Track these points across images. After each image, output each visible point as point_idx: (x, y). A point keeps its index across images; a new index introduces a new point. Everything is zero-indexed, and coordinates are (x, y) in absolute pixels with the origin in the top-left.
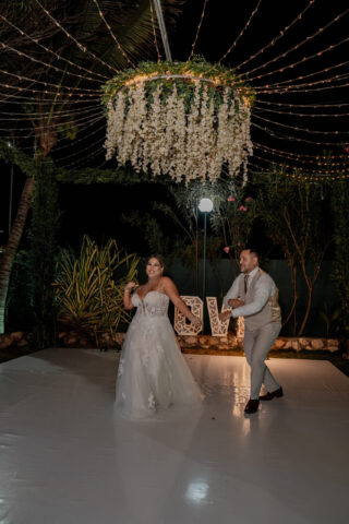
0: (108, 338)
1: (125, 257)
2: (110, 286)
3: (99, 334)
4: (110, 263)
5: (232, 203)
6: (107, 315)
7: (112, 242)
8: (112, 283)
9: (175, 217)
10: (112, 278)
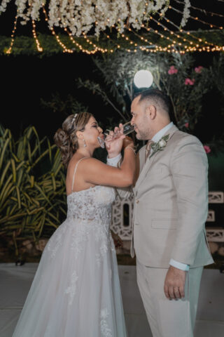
0: (30, 246)
1: (47, 147)
2: (29, 183)
3: (19, 243)
4: (30, 155)
5: (175, 75)
6: (28, 219)
7: (31, 130)
8: (32, 180)
9: (105, 97)
10: (30, 174)
